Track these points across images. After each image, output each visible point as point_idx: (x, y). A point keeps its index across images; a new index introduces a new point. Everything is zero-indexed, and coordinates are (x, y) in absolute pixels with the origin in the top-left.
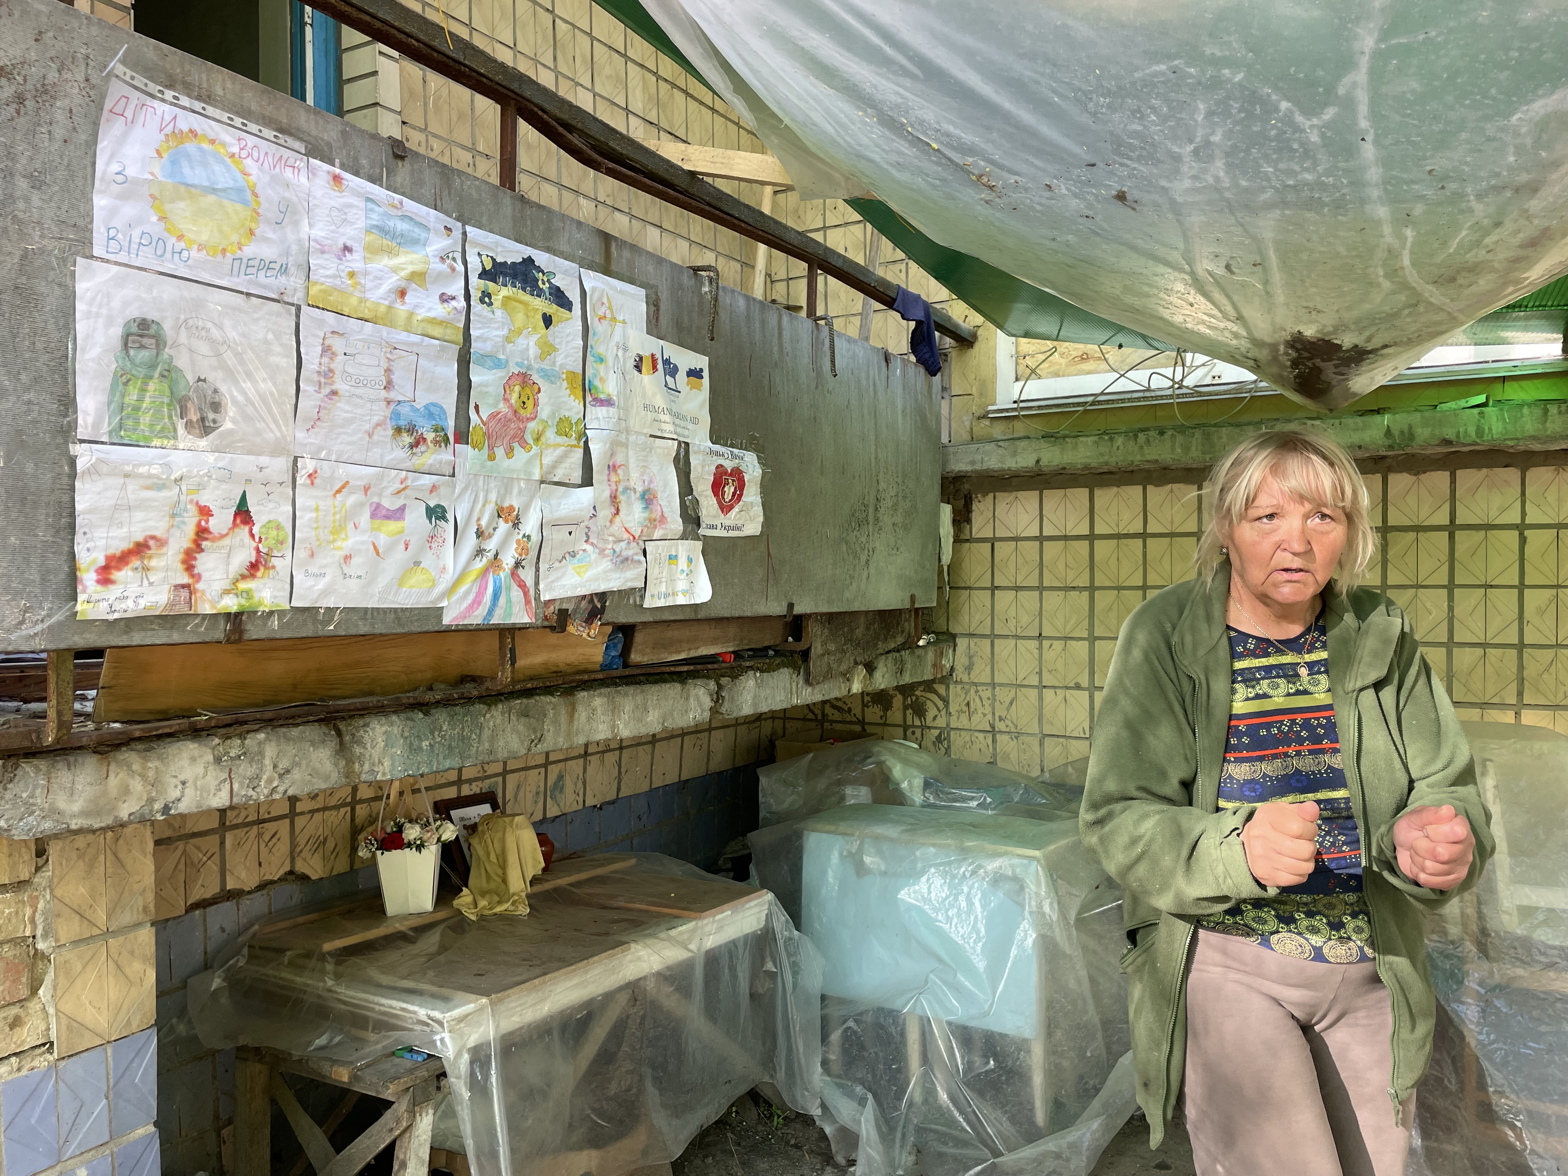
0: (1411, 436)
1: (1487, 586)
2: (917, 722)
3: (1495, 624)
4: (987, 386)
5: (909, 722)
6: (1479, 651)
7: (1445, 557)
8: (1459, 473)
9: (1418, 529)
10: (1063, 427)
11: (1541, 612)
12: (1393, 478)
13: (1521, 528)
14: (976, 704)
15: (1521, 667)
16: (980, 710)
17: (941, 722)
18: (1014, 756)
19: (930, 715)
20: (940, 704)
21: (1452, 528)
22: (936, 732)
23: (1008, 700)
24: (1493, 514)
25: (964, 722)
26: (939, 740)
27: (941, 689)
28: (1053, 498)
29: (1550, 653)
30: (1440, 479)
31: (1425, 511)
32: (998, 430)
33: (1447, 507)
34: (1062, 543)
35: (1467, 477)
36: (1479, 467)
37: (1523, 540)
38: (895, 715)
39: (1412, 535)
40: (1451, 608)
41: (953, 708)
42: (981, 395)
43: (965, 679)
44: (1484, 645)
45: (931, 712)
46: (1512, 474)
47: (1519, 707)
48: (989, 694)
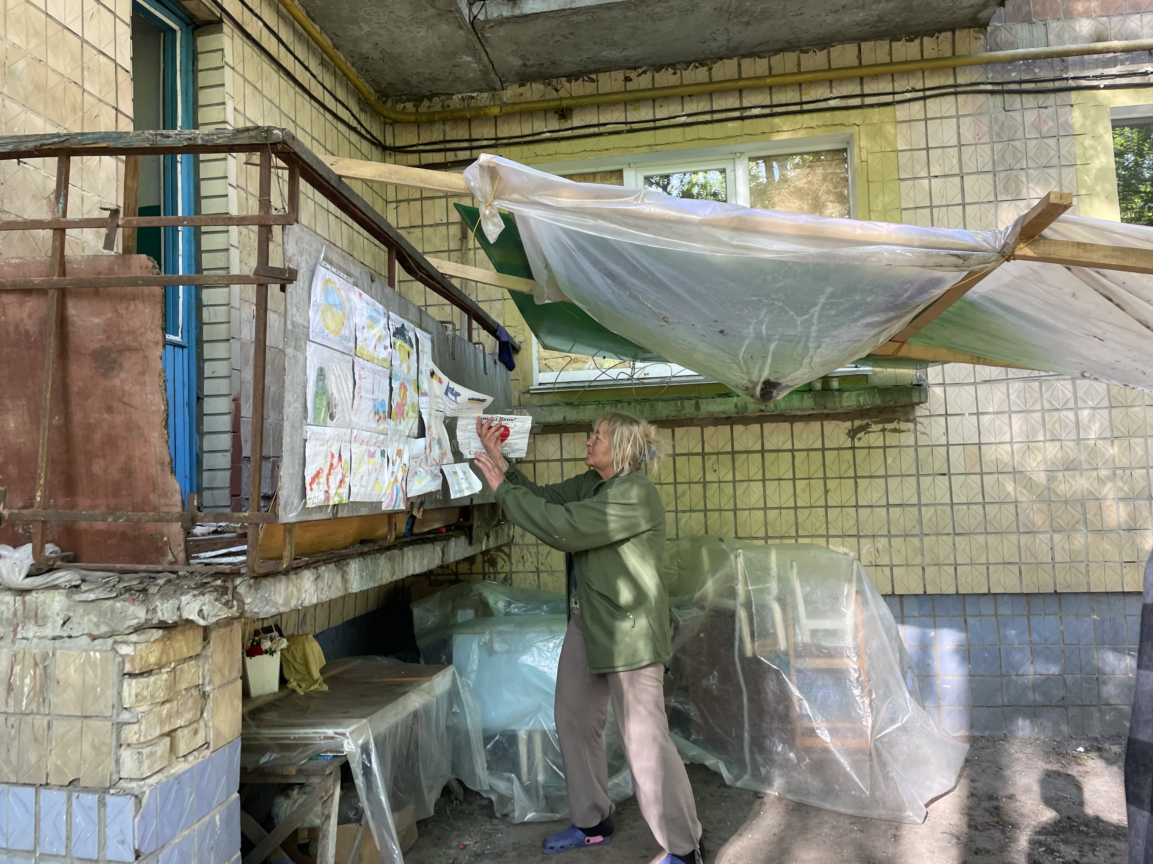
0: (746, 408)
1: (780, 479)
2: (492, 570)
3: (784, 498)
4: (528, 375)
5: (487, 570)
6: (778, 511)
7: (760, 466)
8: (764, 425)
9: (748, 452)
10: (574, 399)
11: (803, 491)
12: (735, 427)
13: (792, 451)
14: (527, 556)
15: (796, 518)
16: (530, 560)
17: (507, 569)
18: (550, 585)
19: (499, 566)
20: (506, 558)
21: (763, 451)
22: (503, 575)
23: (546, 553)
24: (780, 444)
25: (520, 567)
26: (505, 579)
27: (506, 549)
28: (567, 438)
29: (808, 510)
30: (755, 428)
31: (750, 444)
32: (535, 400)
33: (760, 442)
34: (573, 463)
35: (768, 427)
36: (773, 422)
37: (793, 457)
38: (478, 567)
39: (745, 455)
40: (764, 491)
41: (513, 561)
42: (524, 379)
43: (521, 542)
44: (780, 508)
45: (500, 563)
46: (787, 425)
47: (797, 536)
48: (535, 550)
